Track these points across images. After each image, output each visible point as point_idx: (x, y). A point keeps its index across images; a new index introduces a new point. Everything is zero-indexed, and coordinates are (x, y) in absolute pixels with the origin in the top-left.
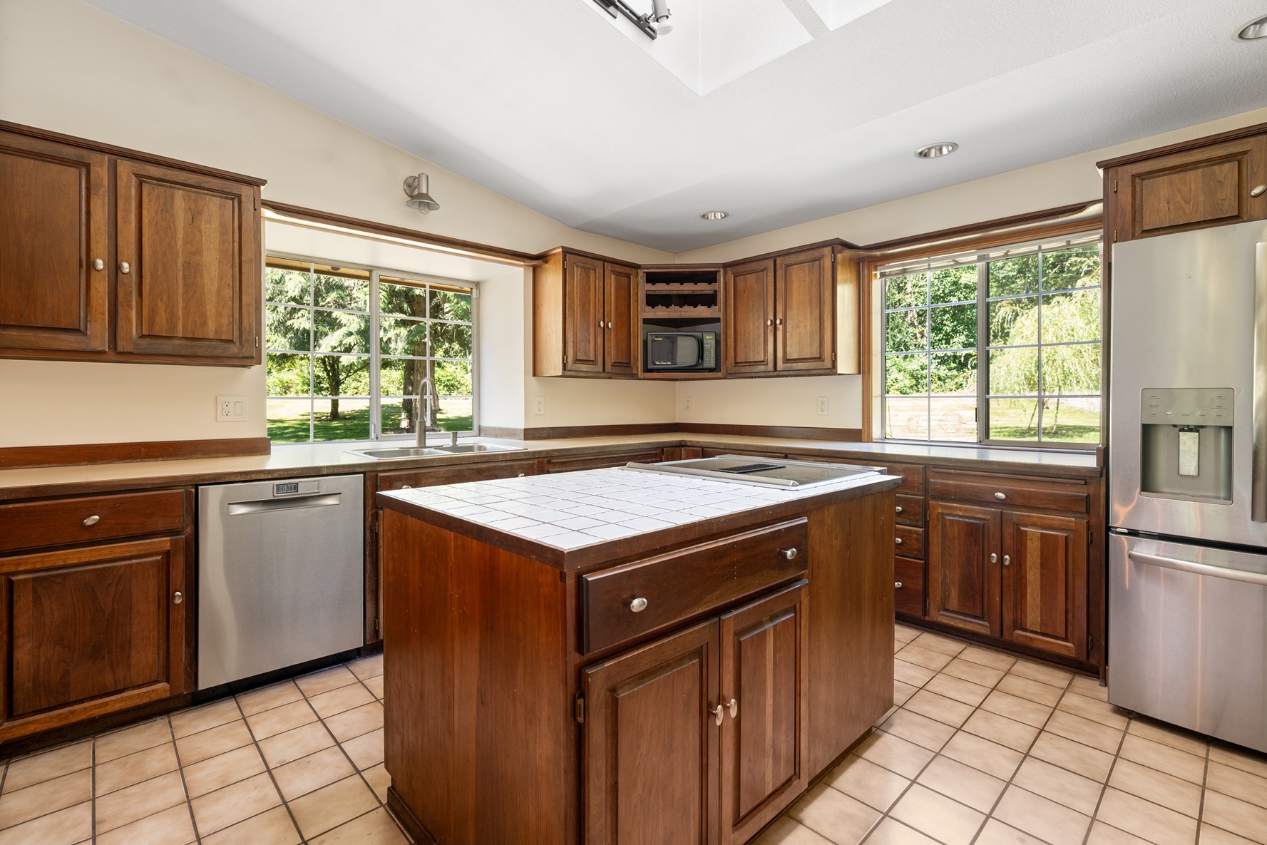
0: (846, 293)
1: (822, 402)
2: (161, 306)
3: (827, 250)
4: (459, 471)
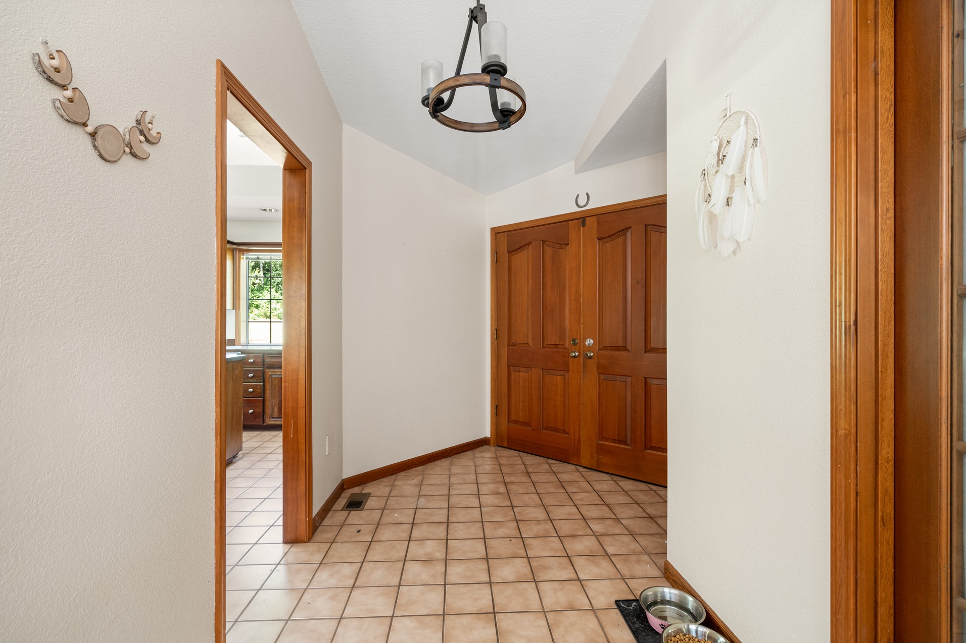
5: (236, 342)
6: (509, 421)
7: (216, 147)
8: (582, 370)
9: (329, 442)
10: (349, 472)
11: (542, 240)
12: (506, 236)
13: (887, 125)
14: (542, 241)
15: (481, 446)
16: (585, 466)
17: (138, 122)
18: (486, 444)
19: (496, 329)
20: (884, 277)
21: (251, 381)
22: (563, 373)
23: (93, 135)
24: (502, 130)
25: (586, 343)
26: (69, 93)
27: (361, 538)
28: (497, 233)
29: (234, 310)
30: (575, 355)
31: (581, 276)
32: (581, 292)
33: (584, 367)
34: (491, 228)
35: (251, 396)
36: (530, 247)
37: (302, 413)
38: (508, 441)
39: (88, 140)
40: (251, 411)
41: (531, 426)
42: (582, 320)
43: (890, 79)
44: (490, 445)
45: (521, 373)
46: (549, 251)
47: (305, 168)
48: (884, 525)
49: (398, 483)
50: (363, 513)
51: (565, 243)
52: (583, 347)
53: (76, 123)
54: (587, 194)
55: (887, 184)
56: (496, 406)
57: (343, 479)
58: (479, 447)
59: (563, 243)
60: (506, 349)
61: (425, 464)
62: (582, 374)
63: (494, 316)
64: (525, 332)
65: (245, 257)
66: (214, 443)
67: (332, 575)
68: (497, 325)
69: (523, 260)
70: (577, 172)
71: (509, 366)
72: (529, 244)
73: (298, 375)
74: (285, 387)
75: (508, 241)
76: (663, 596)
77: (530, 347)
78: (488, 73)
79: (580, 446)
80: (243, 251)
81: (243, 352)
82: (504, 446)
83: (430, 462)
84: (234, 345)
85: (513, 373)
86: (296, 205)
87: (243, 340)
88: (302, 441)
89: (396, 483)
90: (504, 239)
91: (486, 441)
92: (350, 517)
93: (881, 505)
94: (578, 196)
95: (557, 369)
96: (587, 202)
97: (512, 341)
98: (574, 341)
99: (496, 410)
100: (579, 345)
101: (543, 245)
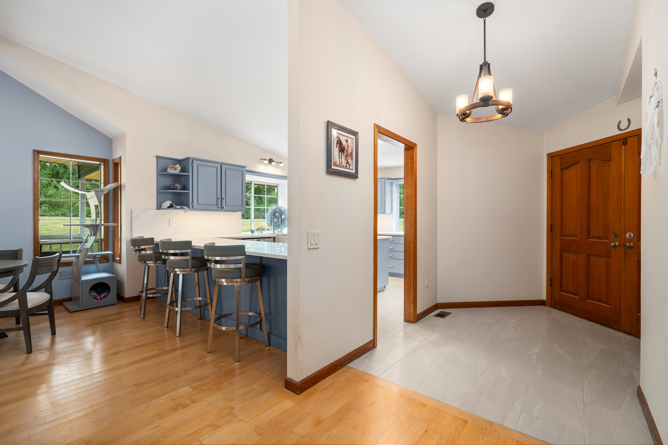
7: (374, 156)
8: (623, 257)
9: (428, 280)
10: (440, 300)
11: (588, 158)
12: (559, 158)
14: (589, 160)
15: (538, 305)
16: (626, 332)
18: (542, 304)
19: (551, 225)
22: (606, 258)
25: (626, 236)
28: (552, 157)
30: (615, 245)
31: (623, 184)
33: (624, 254)
34: (547, 154)
36: (579, 164)
37: (412, 262)
38: (560, 305)
41: (579, 296)
42: (623, 218)
44: (545, 306)
45: (570, 257)
46: (594, 166)
47: (413, 148)
50: (444, 319)
52: (624, 239)
54: (629, 120)
56: (551, 279)
57: (437, 303)
59: (607, 159)
60: (559, 239)
62: (623, 260)
63: (550, 216)
64: (575, 227)
70: (618, 103)
71: (561, 251)
72: (578, 162)
74: (405, 250)
75: (560, 162)
77: (579, 238)
78: (482, 101)
85: (564, 256)
86: (410, 166)
88: (412, 276)
90: (557, 161)
91: (542, 302)
94: (620, 122)
95: (601, 255)
96: (628, 126)
97: (564, 234)
98: (615, 234)
99: (551, 282)
100: (619, 237)
101: (589, 163)
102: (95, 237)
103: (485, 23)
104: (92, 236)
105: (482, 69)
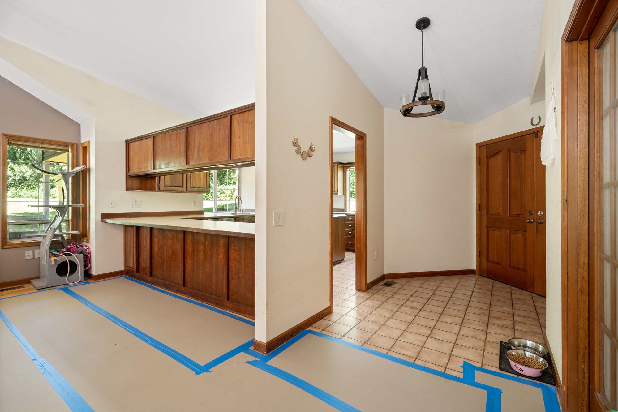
0: (340, 173)
1: (335, 202)
2: (194, 181)
3: (336, 164)
4: (251, 218)
5: (345, 211)
6: (488, 261)
7: (330, 144)
8: (536, 231)
9: (376, 254)
10: (387, 271)
12: (485, 147)
13: (583, 109)
14: (509, 149)
15: (469, 274)
16: (538, 294)
17: (310, 147)
18: (473, 274)
19: (479, 205)
20: (582, 179)
21: (350, 228)
22: (523, 233)
23: (302, 155)
24: (438, 114)
25: (538, 214)
26: (297, 147)
27: (386, 295)
28: (480, 146)
29: (344, 195)
30: (530, 222)
31: (535, 170)
32: (535, 180)
33: (537, 229)
34: (476, 144)
35: (350, 235)
36: (501, 153)
37: (362, 238)
38: (487, 273)
39: (301, 156)
40: (350, 243)
41: (502, 265)
42: (535, 199)
43: (585, 87)
44: (476, 275)
45: (495, 232)
46: (513, 155)
47: (363, 137)
48: (581, 293)
49: (411, 281)
50: (390, 288)
51: (524, 149)
52: (536, 217)
53: (299, 153)
54: (539, 117)
55: (584, 136)
56: (480, 251)
57: (384, 274)
58: (468, 274)
59: (523, 150)
60: (486, 217)
61: (430, 276)
62: (535, 234)
63: (478, 197)
64: (498, 207)
65: (348, 169)
66: (329, 240)
67: (371, 302)
68: (480, 202)
69: (498, 162)
70: (532, 103)
71: (488, 227)
72: (500, 152)
73: (361, 222)
74: (356, 227)
75: (486, 151)
76: (526, 344)
77: (501, 216)
78: (421, 100)
79: (535, 280)
80: (347, 167)
81: (346, 214)
82: (485, 276)
83: (433, 276)
84: (344, 212)
85: (490, 232)
86: (360, 153)
87: (348, 209)
88: (363, 250)
89: (410, 281)
90: (484, 150)
91: (473, 272)
92: (384, 288)
93: (580, 284)
94: (532, 119)
95: (519, 230)
96: (539, 122)
97: (490, 212)
98: (530, 212)
99: (480, 254)
100: (533, 215)
101: (509, 152)
102: (62, 217)
103: (422, 34)
104: (59, 216)
105: (421, 73)
